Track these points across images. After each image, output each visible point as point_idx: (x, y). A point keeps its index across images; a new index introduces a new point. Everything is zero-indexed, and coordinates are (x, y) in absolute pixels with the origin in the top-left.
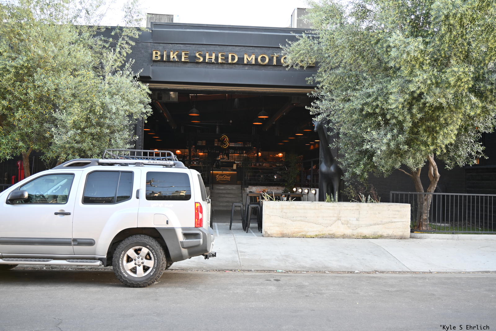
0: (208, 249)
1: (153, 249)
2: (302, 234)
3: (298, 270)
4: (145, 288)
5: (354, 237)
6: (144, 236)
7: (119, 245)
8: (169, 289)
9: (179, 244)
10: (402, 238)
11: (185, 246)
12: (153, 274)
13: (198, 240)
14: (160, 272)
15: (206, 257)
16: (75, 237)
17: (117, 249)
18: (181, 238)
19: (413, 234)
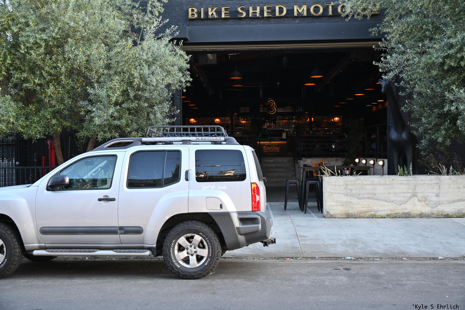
0: (267, 235)
1: (207, 237)
2: (371, 214)
3: (369, 256)
4: (200, 280)
5: (433, 216)
6: (196, 222)
7: (169, 232)
8: (227, 281)
9: (235, 230)
11: (242, 233)
12: (208, 264)
13: (257, 225)
14: (215, 262)
15: (266, 244)
16: (121, 224)
17: (167, 237)
18: (237, 223)
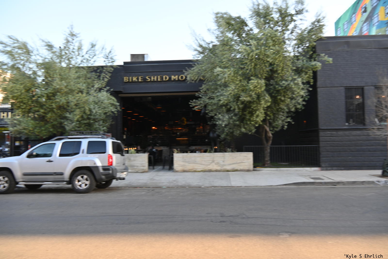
1: (89, 176)
2: (194, 170)
5: (222, 171)
9: (100, 173)
10: (248, 171)
11: (103, 174)
12: (89, 187)
13: (109, 171)
16: (55, 171)
19: (255, 169)
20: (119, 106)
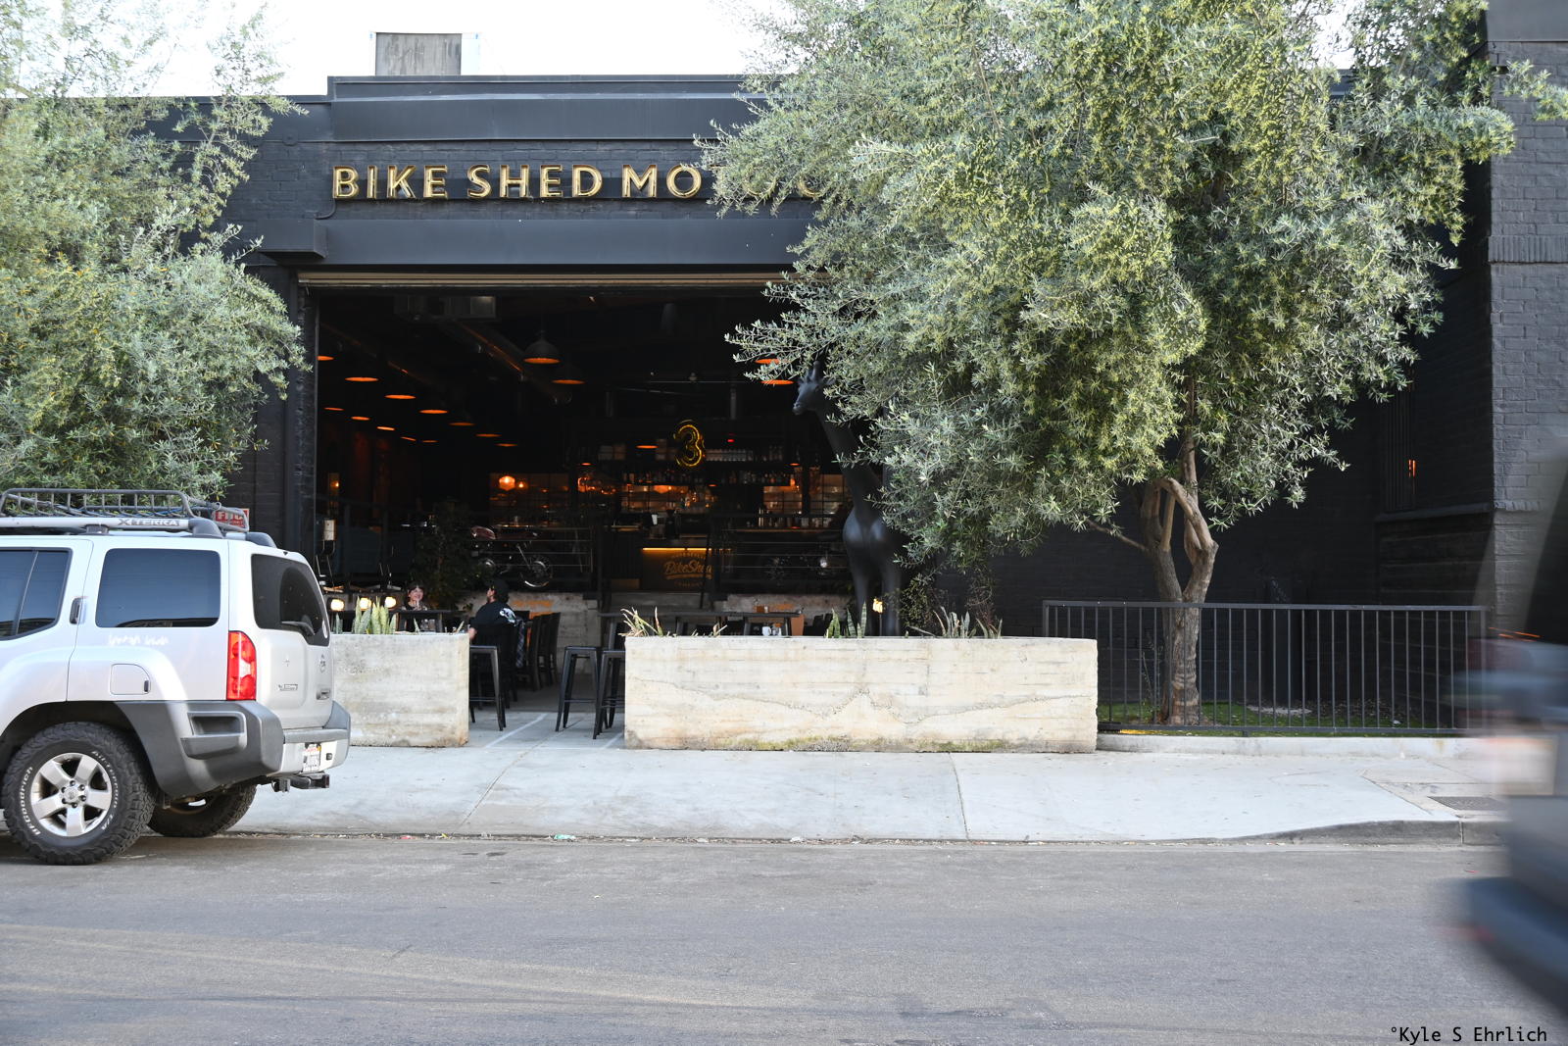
2: (746, 740)
5: (911, 746)
6: (86, 724)
7: (20, 749)
9: (179, 746)
10: (1069, 749)
11: (195, 752)
12: (109, 827)
13: (235, 735)
14: (127, 821)
17: (13, 761)
18: (186, 729)
19: (1109, 738)
20: (297, 342)
